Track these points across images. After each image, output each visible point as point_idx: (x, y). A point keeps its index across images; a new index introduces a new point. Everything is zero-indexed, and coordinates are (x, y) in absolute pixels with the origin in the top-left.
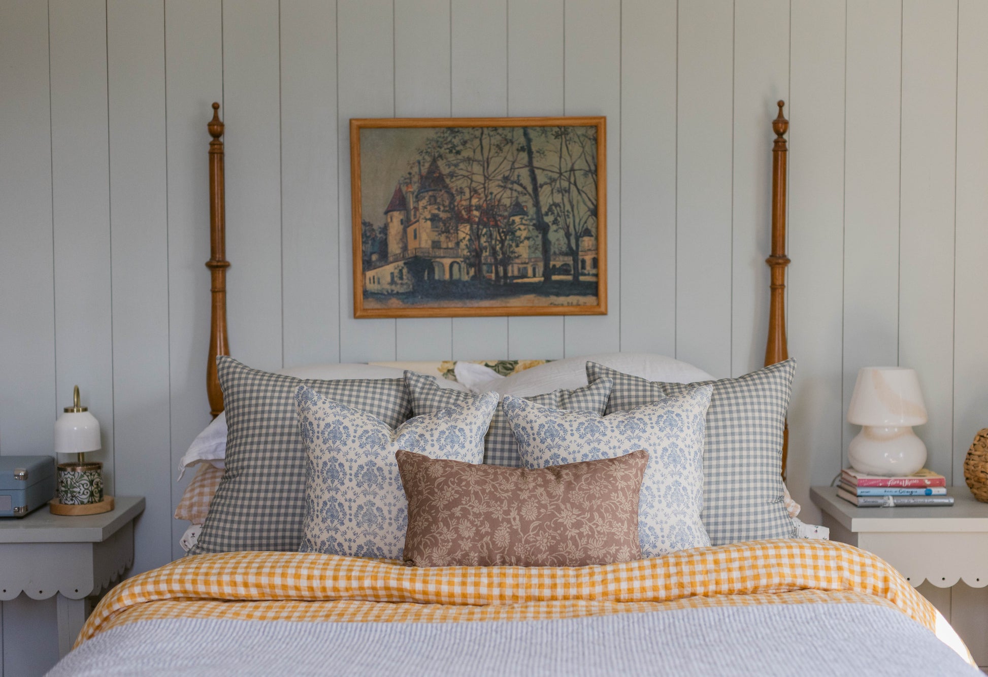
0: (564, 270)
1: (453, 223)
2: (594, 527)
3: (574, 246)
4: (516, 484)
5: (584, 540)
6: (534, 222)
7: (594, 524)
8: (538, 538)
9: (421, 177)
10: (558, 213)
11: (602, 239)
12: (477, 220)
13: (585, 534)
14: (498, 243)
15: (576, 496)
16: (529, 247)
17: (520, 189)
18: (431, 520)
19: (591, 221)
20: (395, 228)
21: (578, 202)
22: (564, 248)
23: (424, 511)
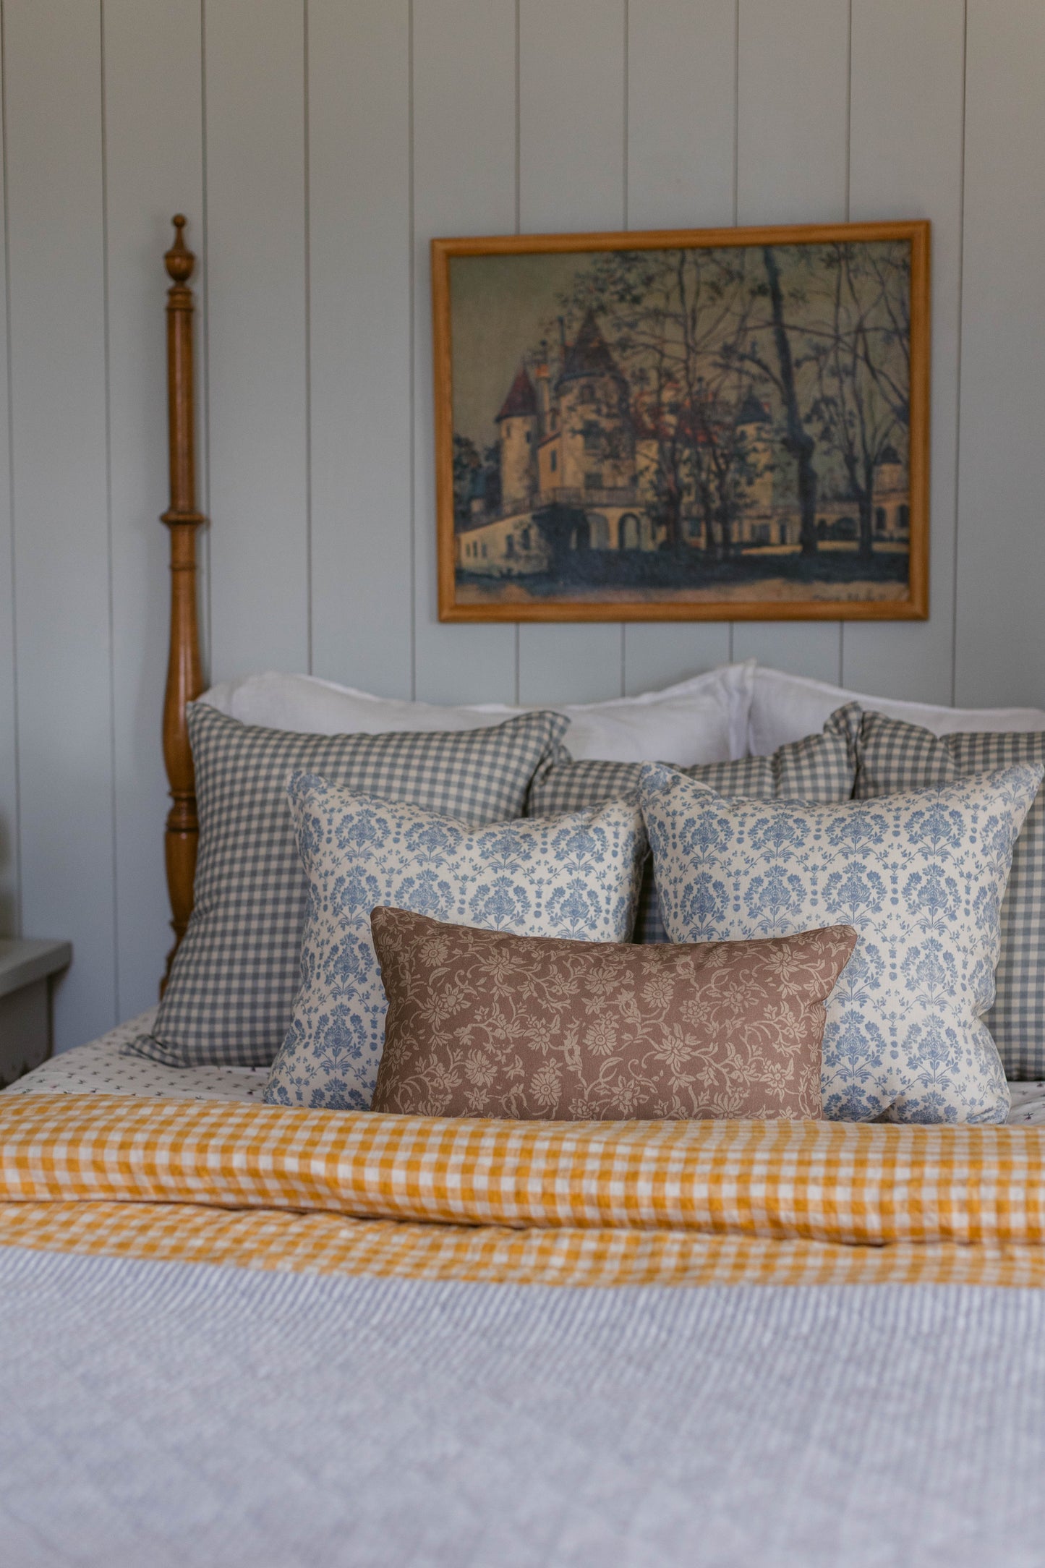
0: (841, 531)
1: (625, 438)
2: (724, 1071)
3: (861, 482)
4: (582, 983)
5: (704, 1097)
6: (784, 435)
7: (726, 1066)
8: (615, 1090)
9: (566, 349)
10: (831, 418)
11: (918, 467)
12: (672, 431)
13: (706, 1084)
14: (712, 477)
15: (695, 1010)
16: (774, 485)
17: (755, 369)
18: (416, 1048)
19: (897, 431)
20: (515, 448)
21: (871, 394)
22: (843, 487)
23: (406, 1028)
